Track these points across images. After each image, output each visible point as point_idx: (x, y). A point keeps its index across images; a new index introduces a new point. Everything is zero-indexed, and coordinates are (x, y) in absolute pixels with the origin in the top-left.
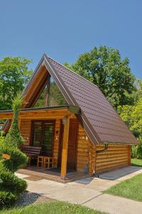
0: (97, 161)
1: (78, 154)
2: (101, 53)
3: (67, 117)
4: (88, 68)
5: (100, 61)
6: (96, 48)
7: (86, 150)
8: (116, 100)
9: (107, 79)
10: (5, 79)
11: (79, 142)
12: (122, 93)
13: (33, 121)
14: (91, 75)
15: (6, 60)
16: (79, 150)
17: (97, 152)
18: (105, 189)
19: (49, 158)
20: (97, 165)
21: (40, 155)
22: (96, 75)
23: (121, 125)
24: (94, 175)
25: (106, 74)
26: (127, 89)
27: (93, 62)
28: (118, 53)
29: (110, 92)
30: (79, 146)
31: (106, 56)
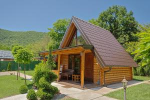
0: (106, 77)
1: (94, 73)
2: (114, 10)
3: (83, 51)
4: (106, 21)
5: (114, 15)
6: (110, 8)
7: (98, 71)
8: (125, 39)
9: (119, 26)
10: (59, 32)
11: (94, 66)
12: (129, 34)
13: (69, 55)
14: (109, 25)
15: (59, 21)
16: (94, 71)
17: (105, 72)
18: (106, 93)
19: (78, 76)
20: (106, 80)
21: (74, 74)
22: (112, 24)
23: (125, 55)
24: (103, 86)
25: (118, 23)
26: (133, 31)
27: (109, 16)
28: (125, 9)
29: (121, 34)
30: (95, 68)
31: (117, 12)
